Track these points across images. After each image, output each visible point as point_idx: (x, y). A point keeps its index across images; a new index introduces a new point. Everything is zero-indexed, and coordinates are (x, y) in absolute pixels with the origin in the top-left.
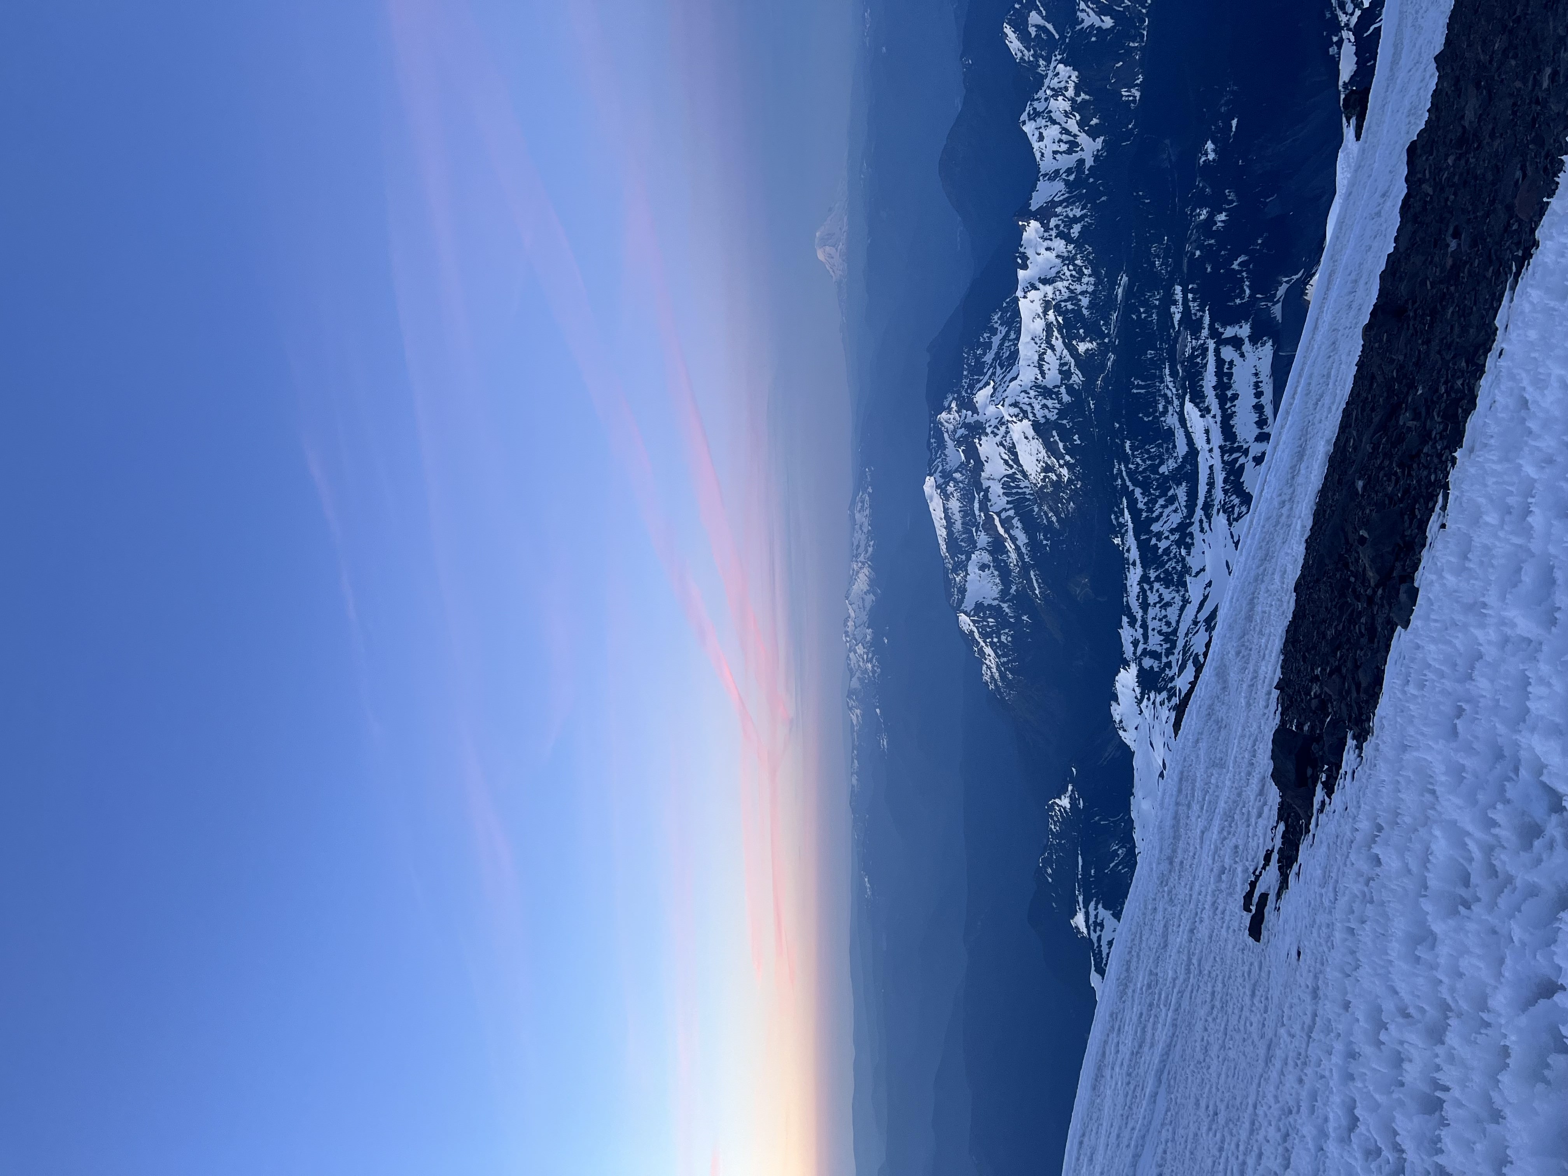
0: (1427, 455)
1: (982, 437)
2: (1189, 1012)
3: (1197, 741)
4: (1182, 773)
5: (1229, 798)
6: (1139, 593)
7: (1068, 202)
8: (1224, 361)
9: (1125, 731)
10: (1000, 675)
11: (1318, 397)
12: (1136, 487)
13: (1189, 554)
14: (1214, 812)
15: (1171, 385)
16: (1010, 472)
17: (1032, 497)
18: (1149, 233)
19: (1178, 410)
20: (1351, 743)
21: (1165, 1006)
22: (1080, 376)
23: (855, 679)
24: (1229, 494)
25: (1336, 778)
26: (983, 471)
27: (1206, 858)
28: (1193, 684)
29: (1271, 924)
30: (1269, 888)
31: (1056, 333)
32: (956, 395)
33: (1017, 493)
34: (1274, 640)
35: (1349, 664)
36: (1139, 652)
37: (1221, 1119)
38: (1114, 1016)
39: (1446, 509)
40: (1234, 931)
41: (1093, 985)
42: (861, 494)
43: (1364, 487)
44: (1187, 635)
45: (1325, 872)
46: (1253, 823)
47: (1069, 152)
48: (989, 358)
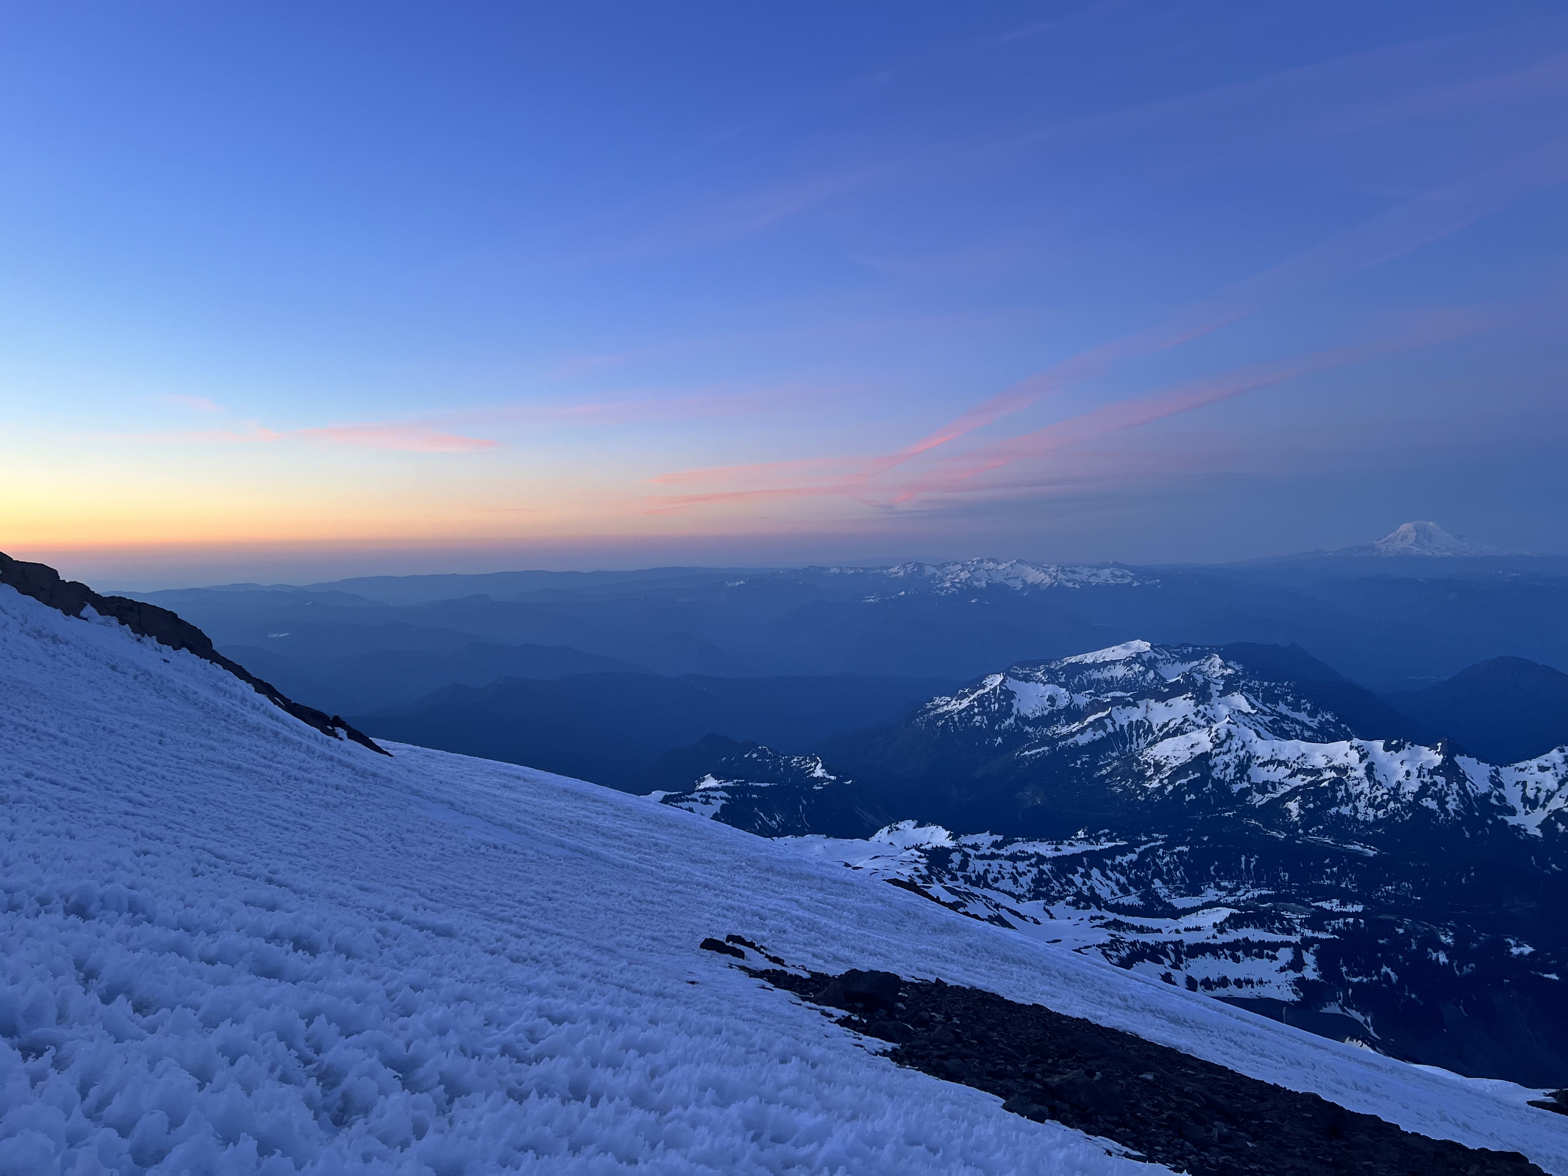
0: (1182, 1145)
1: (1193, 701)
2: (634, 879)
3: (882, 901)
4: (852, 885)
5: (830, 928)
6: (1027, 853)
7: (1464, 796)
8: (1276, 950)
9: (889, 832)
10: (940, 714)
11: (1239, 1042)
12: (1139, 855)
13: (1068, 904)
14: (816, 913)
15: (1249, 895)
16: (1155, 729)
17: (1127, 750)
18: (1425, 882)
19: (1221, 900)
20: (889, 1046)
21: (639, 858)
22: (1260, 803)
23: (934, 570)
24: (1130, 947)
25: (854, 1029)
26: (1156, 701)
27: (773, 903)
28: (937, 900)
29: (717, 959)
30: (749, 960)
31: (1309, 779)
32: (1240, 674)
33: (1131, 736)
34: (984, 981)
35: (965, 1051)
36: (966, 850)
37: (546, 904)
38: (628, 812)
39: (1127, 1157)
40: (709, 925)
41: (653, 793)
42: (1132, 574)
43: (1146, 1080)
44: (985, 897)
45: (766, 1012)
46: (807, 949)
47: (1525, 799)
48: (1282, 708)
